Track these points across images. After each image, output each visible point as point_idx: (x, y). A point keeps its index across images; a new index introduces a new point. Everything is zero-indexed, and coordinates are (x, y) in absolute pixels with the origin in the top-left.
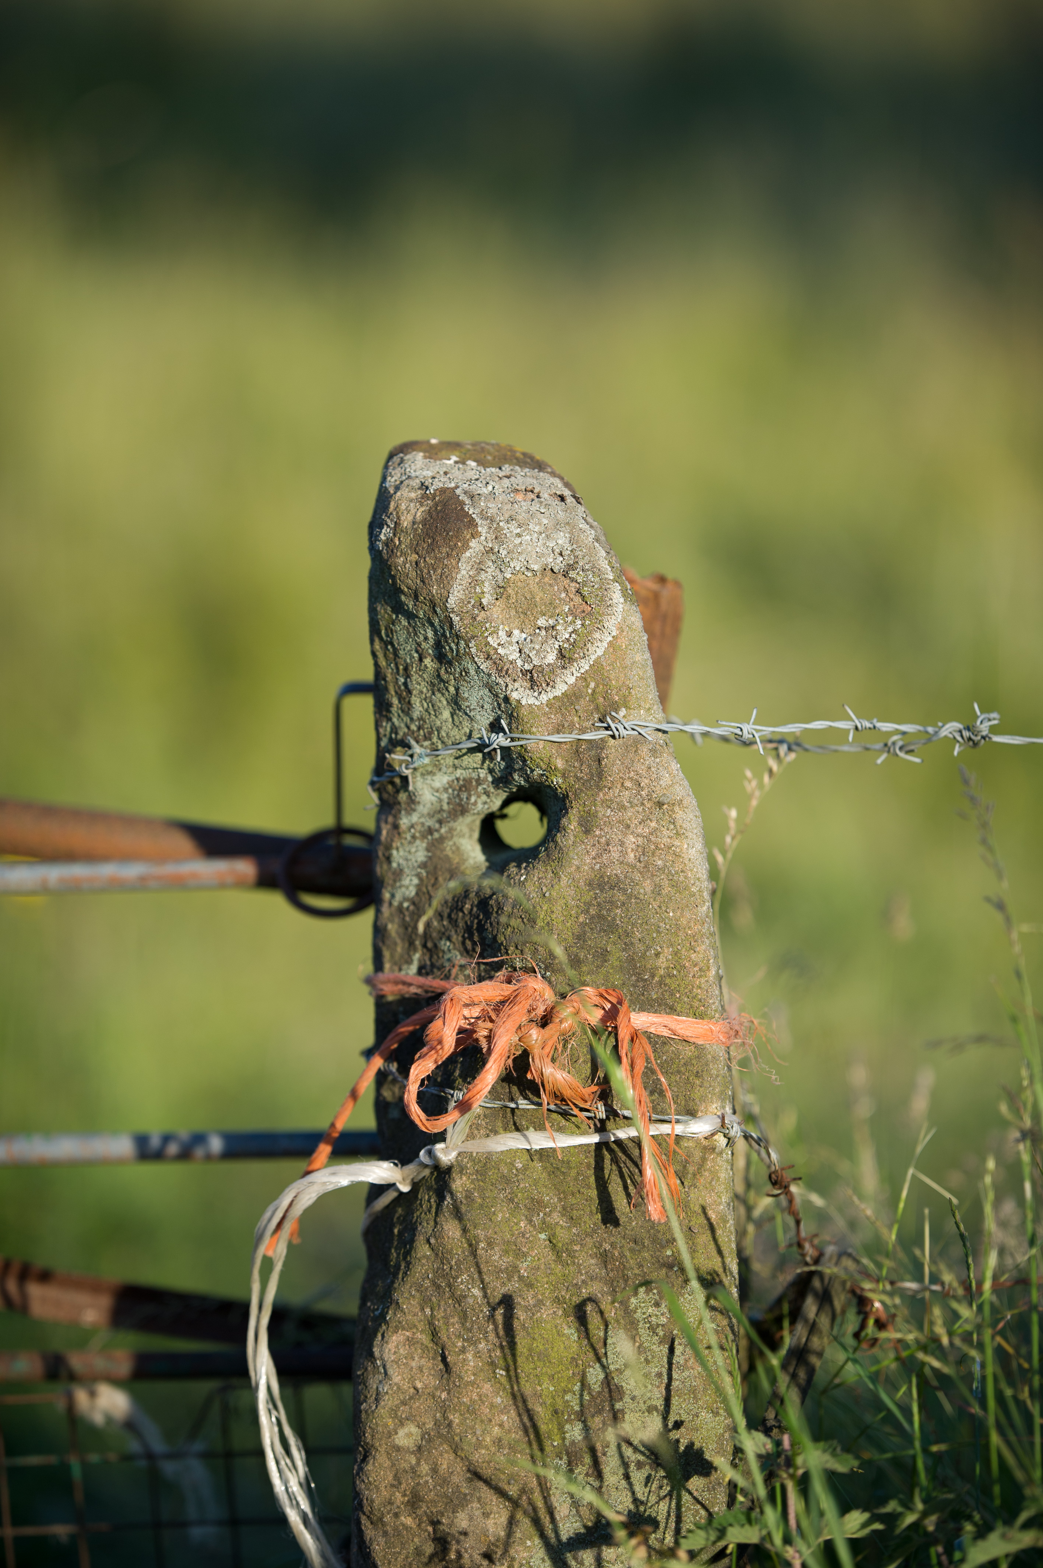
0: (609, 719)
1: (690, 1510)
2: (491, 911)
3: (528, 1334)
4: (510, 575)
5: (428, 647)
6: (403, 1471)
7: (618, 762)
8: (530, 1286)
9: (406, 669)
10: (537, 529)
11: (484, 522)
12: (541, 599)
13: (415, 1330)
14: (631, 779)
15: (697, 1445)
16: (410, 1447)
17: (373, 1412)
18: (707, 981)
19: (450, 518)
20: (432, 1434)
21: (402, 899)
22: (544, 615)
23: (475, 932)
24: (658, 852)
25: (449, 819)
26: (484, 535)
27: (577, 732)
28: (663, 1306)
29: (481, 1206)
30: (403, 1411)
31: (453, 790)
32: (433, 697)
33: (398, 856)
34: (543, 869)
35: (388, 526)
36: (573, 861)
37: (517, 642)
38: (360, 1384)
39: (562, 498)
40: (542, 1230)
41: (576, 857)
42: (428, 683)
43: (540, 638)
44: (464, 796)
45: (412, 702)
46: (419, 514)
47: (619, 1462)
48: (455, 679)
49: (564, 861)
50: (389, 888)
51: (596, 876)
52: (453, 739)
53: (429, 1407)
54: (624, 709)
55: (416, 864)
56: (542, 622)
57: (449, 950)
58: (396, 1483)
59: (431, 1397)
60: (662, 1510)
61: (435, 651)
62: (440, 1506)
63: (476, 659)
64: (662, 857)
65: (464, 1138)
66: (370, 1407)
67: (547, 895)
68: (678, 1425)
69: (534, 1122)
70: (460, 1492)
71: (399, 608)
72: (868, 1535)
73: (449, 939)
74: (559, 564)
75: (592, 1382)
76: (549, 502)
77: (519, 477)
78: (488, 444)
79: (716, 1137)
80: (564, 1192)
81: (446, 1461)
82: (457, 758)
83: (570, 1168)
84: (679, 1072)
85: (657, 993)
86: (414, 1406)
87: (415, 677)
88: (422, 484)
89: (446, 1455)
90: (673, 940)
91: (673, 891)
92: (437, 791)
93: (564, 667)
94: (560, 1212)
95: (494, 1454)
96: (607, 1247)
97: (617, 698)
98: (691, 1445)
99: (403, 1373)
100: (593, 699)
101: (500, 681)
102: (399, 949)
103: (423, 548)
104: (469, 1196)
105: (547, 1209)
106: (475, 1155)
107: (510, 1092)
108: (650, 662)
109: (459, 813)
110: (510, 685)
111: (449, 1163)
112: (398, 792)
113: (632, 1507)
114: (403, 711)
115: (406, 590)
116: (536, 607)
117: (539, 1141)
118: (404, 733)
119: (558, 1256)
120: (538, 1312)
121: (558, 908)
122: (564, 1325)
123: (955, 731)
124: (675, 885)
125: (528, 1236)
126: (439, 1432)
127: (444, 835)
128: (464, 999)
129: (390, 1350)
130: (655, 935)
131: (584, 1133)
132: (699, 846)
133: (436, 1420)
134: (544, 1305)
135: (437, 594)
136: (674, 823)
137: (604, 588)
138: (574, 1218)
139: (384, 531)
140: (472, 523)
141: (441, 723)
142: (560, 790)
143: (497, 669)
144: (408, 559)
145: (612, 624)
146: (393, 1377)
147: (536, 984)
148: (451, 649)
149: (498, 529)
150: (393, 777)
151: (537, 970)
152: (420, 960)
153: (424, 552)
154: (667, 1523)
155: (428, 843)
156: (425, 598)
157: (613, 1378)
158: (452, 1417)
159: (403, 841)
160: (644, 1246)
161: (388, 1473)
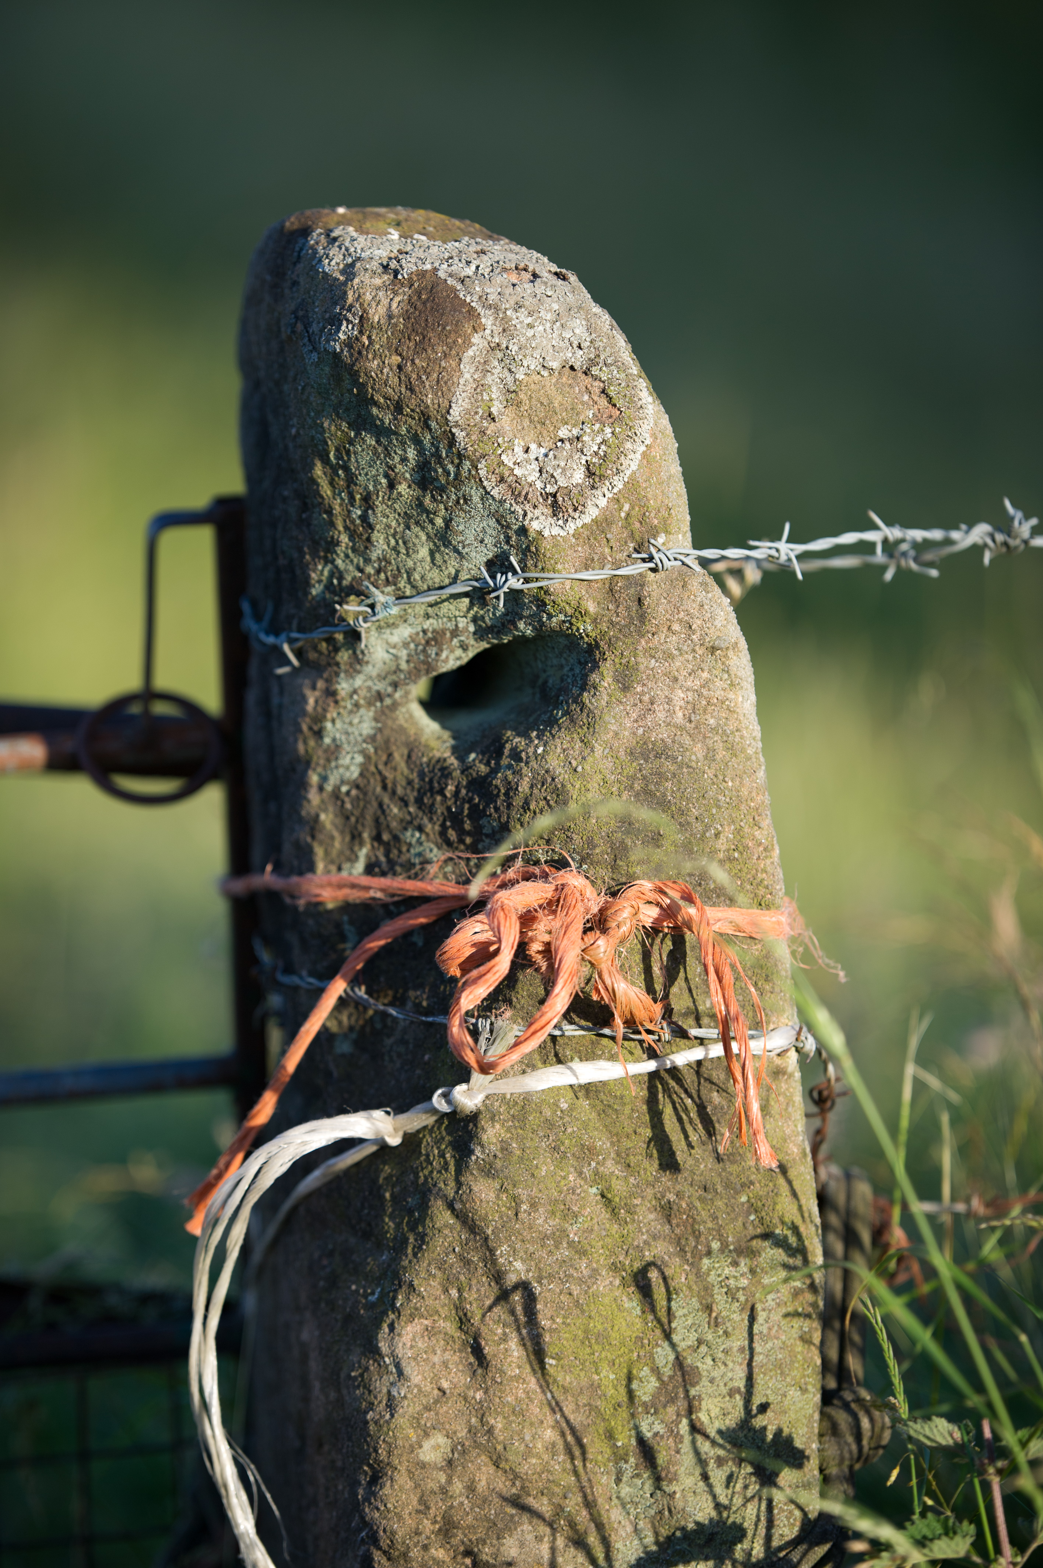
0: (647, 549)
1: (783, 1511)
2: (495, 792)
3: (583, 1311)
4: (523, 377)
5: (405, 471)
6: (431, 1492)
7: (663, 601)
8: (583, 1253)
9: (367, 499)
10: (549, 317)
11: (486, 312)
12: (561, 404)
13: (436, 1318)
14: (680, 621)
15: (786, 1431)
16: (438, 1462)
17: (388, 1422)
19: (443, 309)
20: (467, 1443)
21: (338, 783)
22: (566, 423)
23: (465, 819)
24: (710, 708)
25: (407, 681)
26: (489, 327)
27: (610, 566)
28: (743, 1264)
29: (521, 1159)
30: (428, 1419)
31: (417, 646)
32: (407, 531)
33: (332, 730)
34: (568, 738)
35: (348, 322)
36: (608, 726)
37: (537, 459)
40: (595, 1182)
41: (613, 721)
42: (399, 515)
43: (565, 453)
44: (432, 651)
45: (374, 539)
46: (394, 305)
47: (694, 1460)
48: (446, 509)
49: (597, 726)
50: (319, 770)
51: (638, 743)
52: (430, 583)
53: (459, 1411)
54: (663, 535)
55: (359, 739)
56: (563, 433)
57: (421, 844)
58: (422, 1508)
59: (461, 1399)
60: (748, 1514)
61: (416, 476)
62: (481, 1533)
63: (485, 483)
64: (714, 714)
66: (382, 1417)
67: (579, 769)
68: (764, 1408)
69: (580, 1052)
70: (506, 1513)
71: (364, 424)
73: (420, 829)
74: (579, 359)
75: (660, 1365)
79: (788, 1054)
81: (486, 1477)
82: (432, 606)
83: (624, 1104)
86: (441, 1411)
87: (380, 508)
88: (385, 267)
89: (485, 1469)
90: (734, 815)
91: (728, 755)
92: (394, 647)
93: (593, 487)
94: (613, 1159)
95: (547, 1463)
96: (671, 1197)
97: (656, 522)
98: (779, 1433)
99: (424, 1371)
100: (628, 525)
101: (519, 509)
102: (337, 844)
103: (408, 347)
104: (505, 1148)
105: (600, 1157)
106: (508, 1096)
109: (423, 672)
110: (529, 512)
111: (474, 1108)
112: (336, 650)
113: (713, 1514)
114: (354, 550)
115: (382, 400)
116: (556, 414)
117: (587, 1073)
118: (358, 578)
119: (614, 1212)
120: (593, 1284)
121: (593, 785)
122: (624, 1298)
123: (985, 536)
124: (730, 748)
126: (475, 1442)
127: (399, 700)
129: (404, 1344)
130: (714, 811)
131: (637, 1061)
133: (471, 1426)
134: (599, 1275)
135: (433, 404)
136: (728, 672)
137: (630, 386)
138: (632, 1165)
139: (343, 328)
140: (472, 313)
141: (415, 564)
142: (586, 639)
143: (513, 494)
144: (386, 362)
145: (645, 429)
146: (412, 1377)
147: (575, 880)
148: (446, 471)
149: (505, 319)
151: (571, 863)
152: (368, 857)
153: (411, 352)
154: (756, 1530)
155: (376, 712)
156: (412, 410)
157: (685, 1358)
158: (492, 1421)
159: (341, 710)
160: (717, 1193)
161: (412, 1496)
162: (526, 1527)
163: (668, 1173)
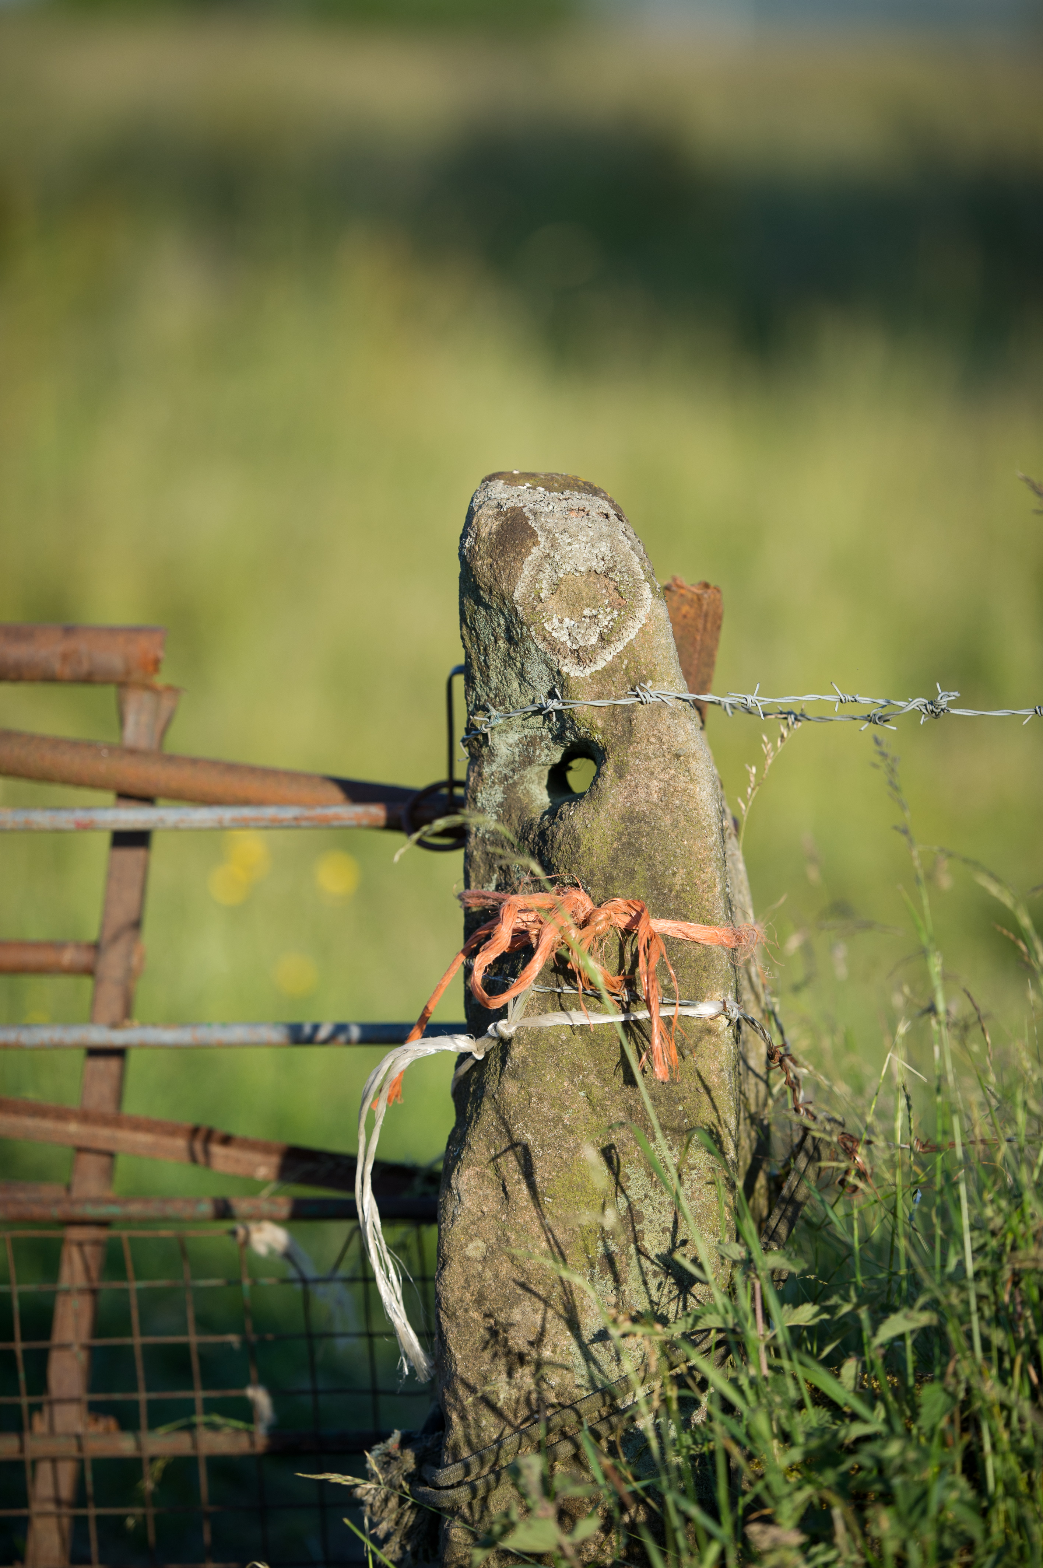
0: (637, 689)
2: (548, 839)
3: (570, 1170)
4: (563, 575)
5: (500, 631)
6: (472, 1276)
7: (645, 722)
8: (572, 1132)
9: (485, 649)
10: (584, 539)
11: (543, 534)
12: (587, 594)
13: (482, 1166)
16: (478, 1257)
17: (449, 1230)
18: (714, 896)
19: (516, 530)
20: (494, 1247)
21: (484, 832)
22: (589, 606)
25: (520, 769)
26: (543, 543)
27: (613, 698)
28: (675, 1149)
29: (534, 1069)
30: (473, 1230)
31: (523, 746)
32: (505, 671)
33: (482, 798)
34: (587, 807)
35: (471, 537)
36: (609, 800)
37: (567, 628)
38: (441, 1209)
39: (607, 516)
40: (581, 1089)
41: (612, 797)
42: (501, 660)
43: (585, 625)
44: (531, 750)
45: (490, 675)
46: (494, 527)
47: (638, 1271)
48: (520, 657)
49: (603, 800)
50: (475, 823)
51: (627, 812)
52: (521, 704)
53: (492, 1226)
54: (650, 681)
55: (495, 804)
56: (587, 612)
58: (466, 1285)
59: (494, 1219)
60: (671, 1309)
61: (505, 635)
62: (500, 1304)
63: (535, 640)
64: (679, 797)
65: (521, 1016)
66: (448, 1226)
67: (589, 826)
68: (684, 1243)
69: (576, 1004)
70: (516, 1293)
71: (479, 601)
72: (817, 1323)
74: (601, 567)
75: (618, 1209)
76: (596, 519)
77: (575, 499)
78: (557, 474)
79: (719, 1018)
80: (599, 1059)
81: (505, 1269)
82: (524, 720)
83: (604, 1040)
84: (690, 967)
85: (674, 904)
86: (481, 1225)
87: (492, 655)
88: (499, 504)
89: (505, 1264)
90: (686, 863)
91: (687, 825)
92: (511, 746)
93: (603, 648)
94: (594, 1075)
95: (541, 1263)
96: (632, 1103)
97: (645, 673)
99: (473, 1200)
100: (626, 673)
101: (554, 657)
102: (482, 871)
103: (496, 553)
105: (585, 1073)
106: (529, 1029)
107: (557, 980)
108: (673, 646)
109: (527, 763)
110: (561, 661)
111: (510, 1036)
112: (481, 747)
113: (648, 1307)
114: (484, 683)
115: (483, 586)
116: (583, 600)
117: (579, 1018)
118: (485, 700)
119: (594, 1109)
120: (577, 1152)
121: (597, 837)
122: (596, 1163)
123: (921, 705)
124: (689, 820)
125: (570, 1093)
126: (499, 1246)
127: (517, 781)
128: (519, 906)
129: (463, 1182)
130: (672, 859)
131: (613, 1013)
132: (709, 789)
133: (498, 1236)
134: (582, 1147)
135: (506, 589)
136: (688, 771)
137: (636, 585)
138: (606, 1079)
139: (468, 540)
140: (533, 534)
141: (512, 692)
142: (600, 745)
143: (551, 648)
144: (485, 562)
145: (642, 614)
146: (465, 1203)
147: (580, 896)
148: (517, 632)
149: (554, 539)
150: (477, 735)
151: (580, 885)
152: (497, 880)
153: (497, 557)
155: (504, 787)
156: (497, 593)
157: (635, 1206)
158: (509, 1234)
159: (486, 786)
160: (661, 1103)
161: (461, 1277)
162: (527, 1303)
163: (629, 1087)
